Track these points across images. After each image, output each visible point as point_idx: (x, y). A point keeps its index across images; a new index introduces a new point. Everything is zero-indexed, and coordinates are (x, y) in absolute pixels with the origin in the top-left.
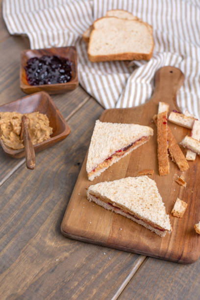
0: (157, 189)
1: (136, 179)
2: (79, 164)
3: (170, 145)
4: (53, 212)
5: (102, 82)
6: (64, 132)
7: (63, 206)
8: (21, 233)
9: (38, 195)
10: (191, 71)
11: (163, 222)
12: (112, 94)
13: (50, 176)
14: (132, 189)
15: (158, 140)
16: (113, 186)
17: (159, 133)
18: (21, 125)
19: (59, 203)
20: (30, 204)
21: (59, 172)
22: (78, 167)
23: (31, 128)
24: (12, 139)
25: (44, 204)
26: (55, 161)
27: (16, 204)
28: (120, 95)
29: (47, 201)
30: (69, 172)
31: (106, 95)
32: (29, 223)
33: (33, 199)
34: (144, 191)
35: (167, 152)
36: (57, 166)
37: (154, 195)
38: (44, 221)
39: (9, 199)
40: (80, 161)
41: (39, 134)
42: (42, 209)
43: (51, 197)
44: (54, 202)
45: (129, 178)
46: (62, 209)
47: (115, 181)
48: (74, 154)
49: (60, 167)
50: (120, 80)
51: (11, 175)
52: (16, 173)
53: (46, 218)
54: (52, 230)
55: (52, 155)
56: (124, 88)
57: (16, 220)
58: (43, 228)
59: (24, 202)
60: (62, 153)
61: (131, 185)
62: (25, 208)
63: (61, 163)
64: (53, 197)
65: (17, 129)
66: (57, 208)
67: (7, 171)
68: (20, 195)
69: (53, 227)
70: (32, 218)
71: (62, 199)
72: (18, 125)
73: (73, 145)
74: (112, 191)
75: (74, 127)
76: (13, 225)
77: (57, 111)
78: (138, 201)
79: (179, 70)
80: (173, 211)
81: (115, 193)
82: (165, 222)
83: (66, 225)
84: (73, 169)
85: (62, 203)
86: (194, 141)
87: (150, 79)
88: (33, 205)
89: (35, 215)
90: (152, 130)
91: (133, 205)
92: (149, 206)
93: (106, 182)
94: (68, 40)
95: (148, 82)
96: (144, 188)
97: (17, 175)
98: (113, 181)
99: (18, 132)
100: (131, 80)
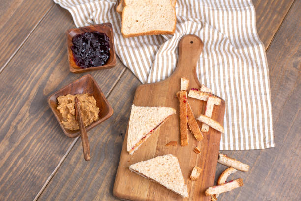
0: (178, 165)
1: (163, 157)
2: (122, 134)
3: (189, 120)
4: (106, 177)
5: (135, 55)
6: (109, 114)
7: (113, 172)
8: (86, 196)
9: (94, 164)
10: (209, 38)
11: (182, 192)
12: (144, 67)
13: (101, 147)
14: (161, 166)
15: (180, 116)
16: (147, 165)
17: (181, 111)
18: (75, 108)
19: (110, 169)
20: (89, 172)
21: (107, 142)
22: (121, 137)
23: (83, 110)
24: (70, 121)
25: (99, 171)
26: (104, 133)
27: (79, 172)
28: (150, 68)
29: (101, 168)
30: (116, 142)
31: (139, 68)
32: (90, 188)
33: (91, 168)
34: (169, 168)
35: (187, 126)
36: (106, 138)
37: (176, 170)
38: (101, 185)
39: (74, 168)
40: (123, 132)
41: (90, 115)
42: (98, 175)
43: (104, 165)
44: (106, 169)
45: (158, 157)
46: (113, 174)
47: (148, 160)
48: (118, 125)
49: (108, 138)
50: (150, 53)
51: (73, 147)
52: (76, 146)
53: (102, 183)
54: (107, 193)
55: (101, 127)
56: (153, 61)
57: (81, 185)
58: (100, 191)
59: (85, 171)
60: (109, 125)
61: (160, 163)
62: (86, 176)
63: (109, 134)
64: (105, 165)
65: (72, 111)
66: (109, 174)
67: (69, 145)
68: (81, 165)
69: (107, 190)
70: (92, 183)
71: (112, 167)
72: (73, 108)
73: (116, 117)
74: (146, 169)
75: (116, 99)
76: (79, 190)
77: (101, 93)
78: (165, 176)
79: (198, 38)
80: (191, 177)
81: (148, 171)
82: (184, 191)
83: (116, 192)
84: (118, 139)
85: (112, 169)
86: (207, 118)
87: (174, 49)
88: (91, 172)
89: (93, 181)
90: (175, 111)
91: (161, 179)
92: (173, 180)
93: (142, 162)
94: (104, 9)
95: (173, 52)
96: (169, 165)
97: (77, 147)
98: (146, 160)
99: (73, 113)
100: (158, 54)
